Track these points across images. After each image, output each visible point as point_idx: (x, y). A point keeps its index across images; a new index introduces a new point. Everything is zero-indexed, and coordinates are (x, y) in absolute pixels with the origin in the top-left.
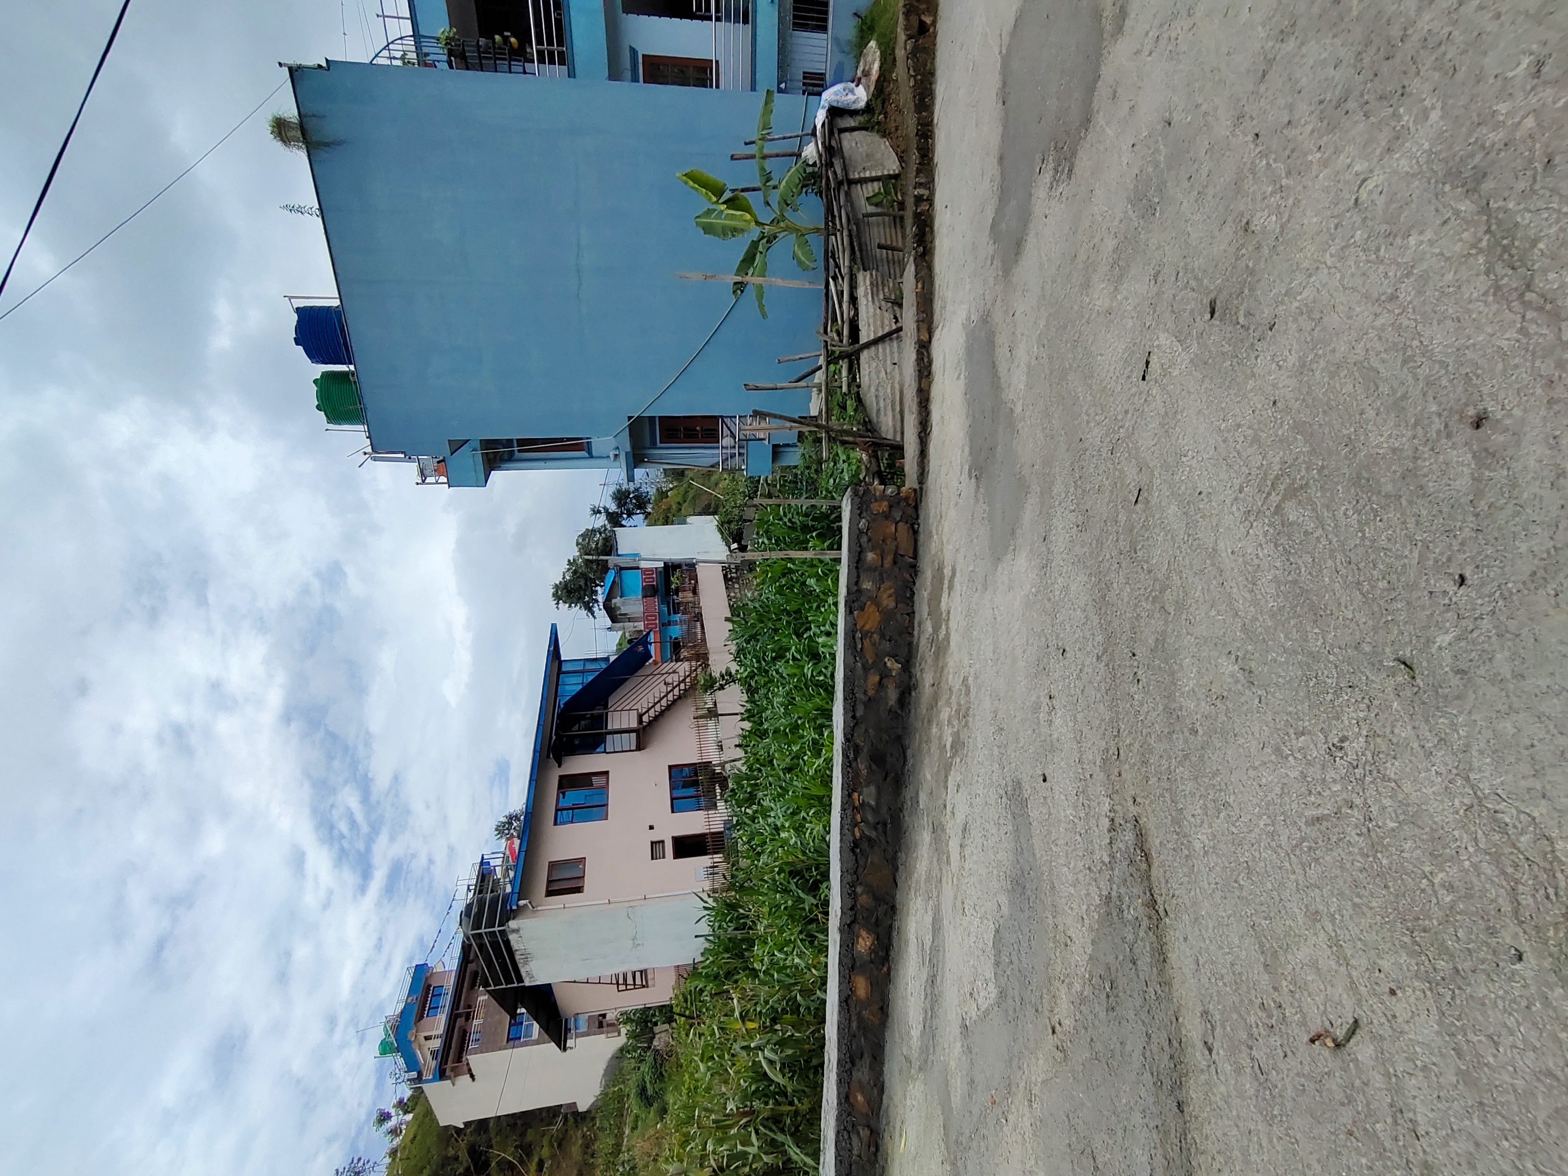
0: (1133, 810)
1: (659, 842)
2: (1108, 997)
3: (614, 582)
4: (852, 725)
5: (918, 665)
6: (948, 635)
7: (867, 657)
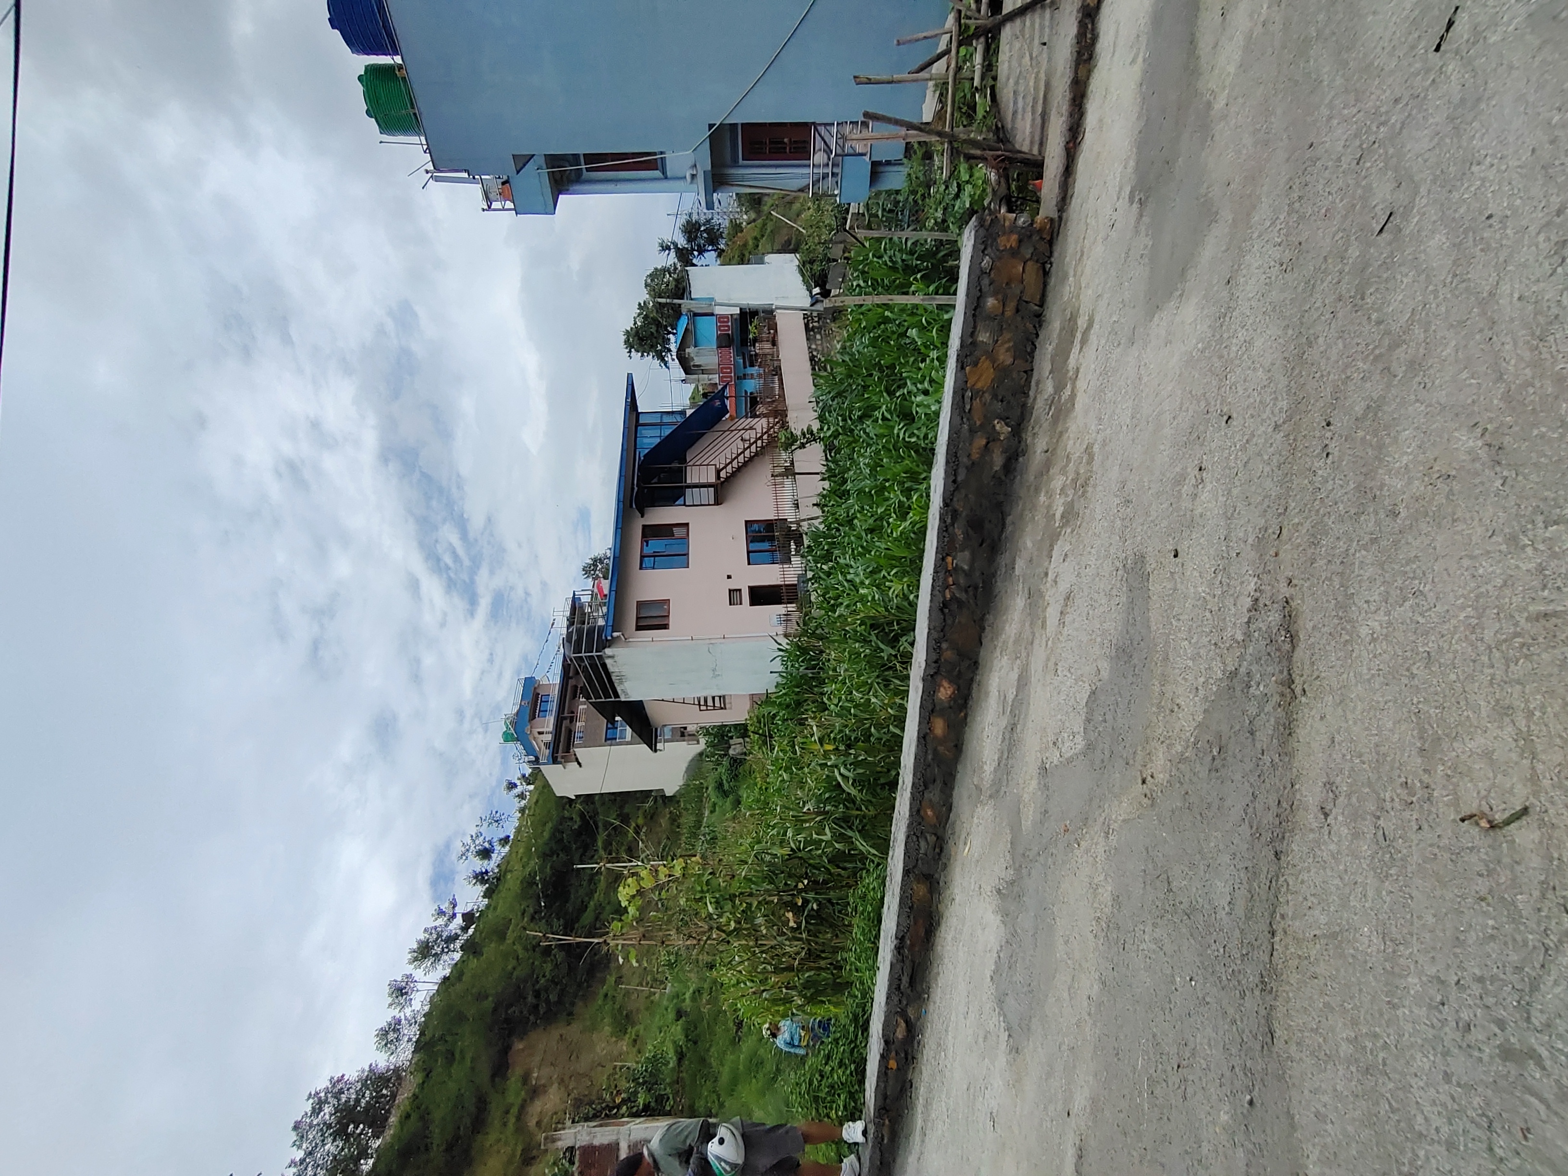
0: (1285, 591)
1: (737, 590)
2: (1214, 759)
3: (686, 329)
4: (952, 489)
5: (1030, 428)
6: (1073, 396)
7: (976, 419)
